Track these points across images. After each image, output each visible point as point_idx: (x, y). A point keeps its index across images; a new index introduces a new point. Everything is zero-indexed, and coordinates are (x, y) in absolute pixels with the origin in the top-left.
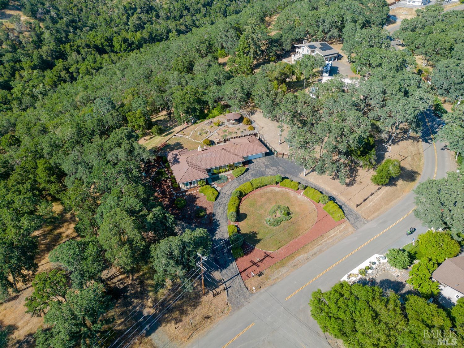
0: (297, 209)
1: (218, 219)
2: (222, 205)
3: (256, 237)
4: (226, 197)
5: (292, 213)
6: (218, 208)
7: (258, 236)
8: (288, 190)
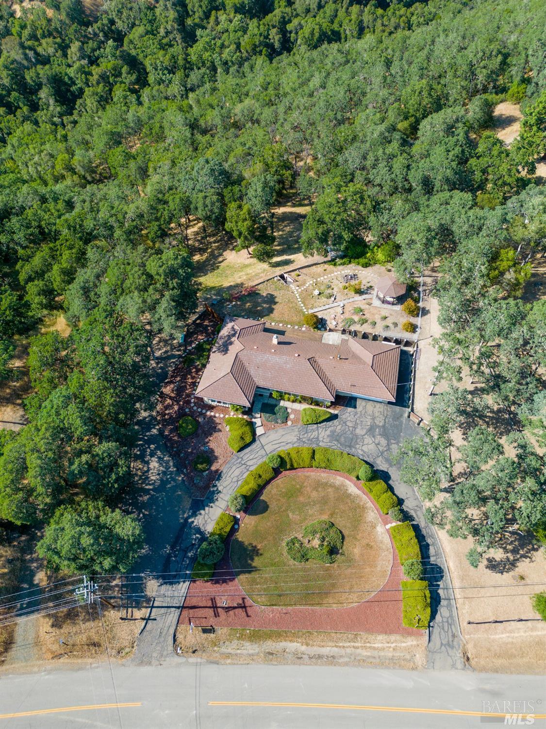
0: (357, 551)
1: (220, 489)
2: (244, 466)
3: (252, 560)
4: (259, 454)
5: (342, 554)
6: (234, 468)
7: (256, 558)
8: (370, 504)
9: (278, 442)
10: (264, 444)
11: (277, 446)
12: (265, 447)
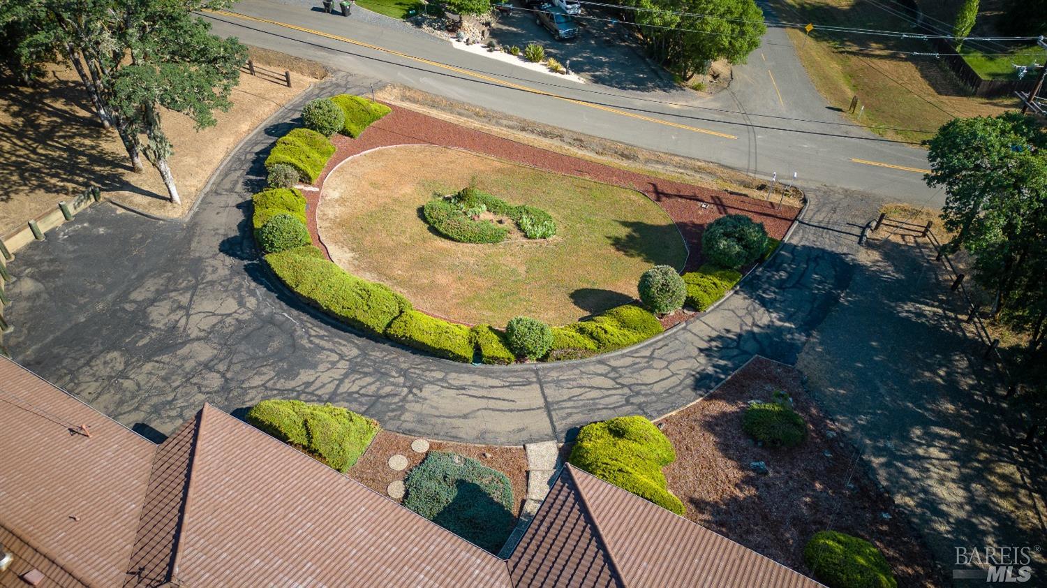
9: (492, 404)
10: (543, 415)
11: (498, 393)
12: (541, 402)
